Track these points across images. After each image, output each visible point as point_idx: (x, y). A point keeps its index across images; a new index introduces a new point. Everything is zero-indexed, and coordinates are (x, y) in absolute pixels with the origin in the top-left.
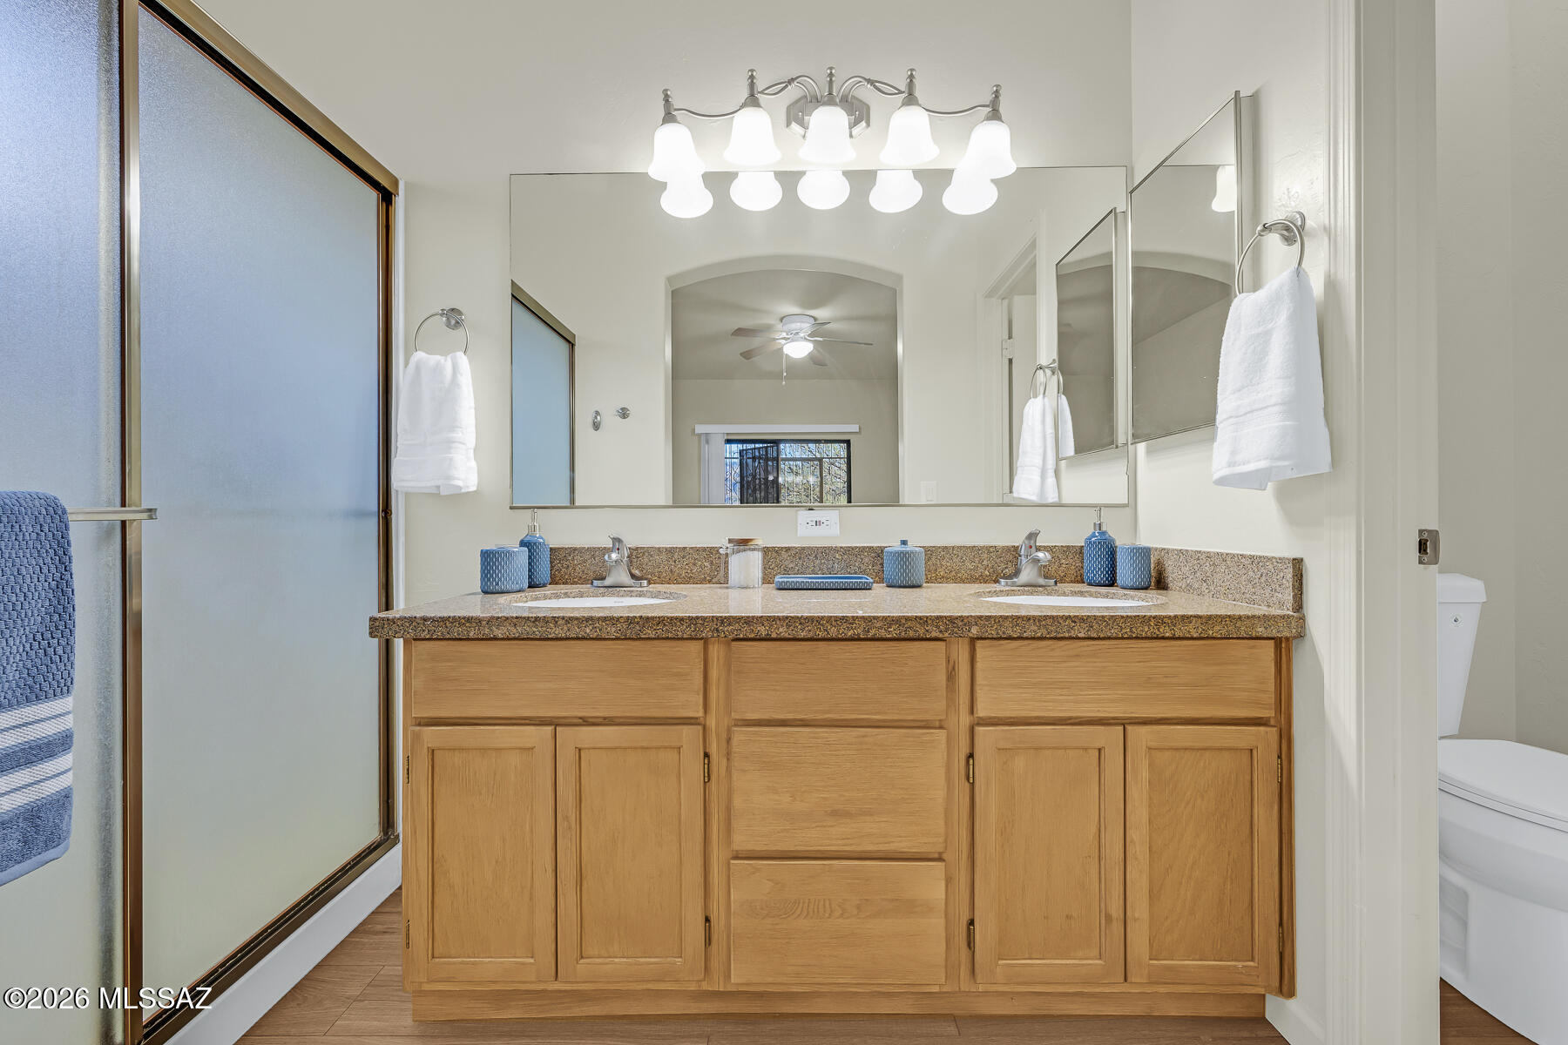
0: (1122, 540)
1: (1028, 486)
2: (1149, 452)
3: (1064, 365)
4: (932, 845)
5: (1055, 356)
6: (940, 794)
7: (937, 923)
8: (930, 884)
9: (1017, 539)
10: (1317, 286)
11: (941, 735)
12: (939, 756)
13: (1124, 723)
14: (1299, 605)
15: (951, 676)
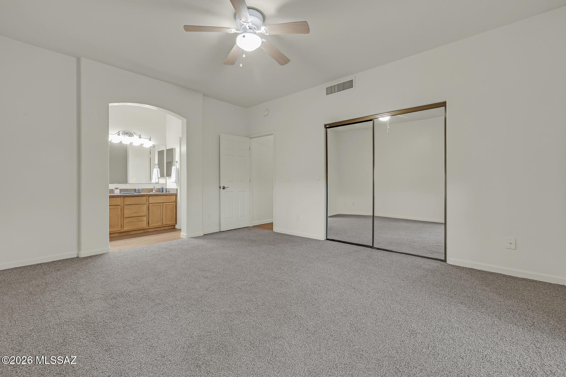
0: (164, 188)
1: (154, 181)
2: (168, 178)
3: (158, 164)
4: (145, 214)
5: (157, 163)
6: (146, 210)
7: (146, 222)
8: (145, 219)
9: (153, 188)
10: (178, 167)
11: (146, 205)
12: (146, 207)
13: (163, 203)
14: (177, 192)
15: (147, 200)
